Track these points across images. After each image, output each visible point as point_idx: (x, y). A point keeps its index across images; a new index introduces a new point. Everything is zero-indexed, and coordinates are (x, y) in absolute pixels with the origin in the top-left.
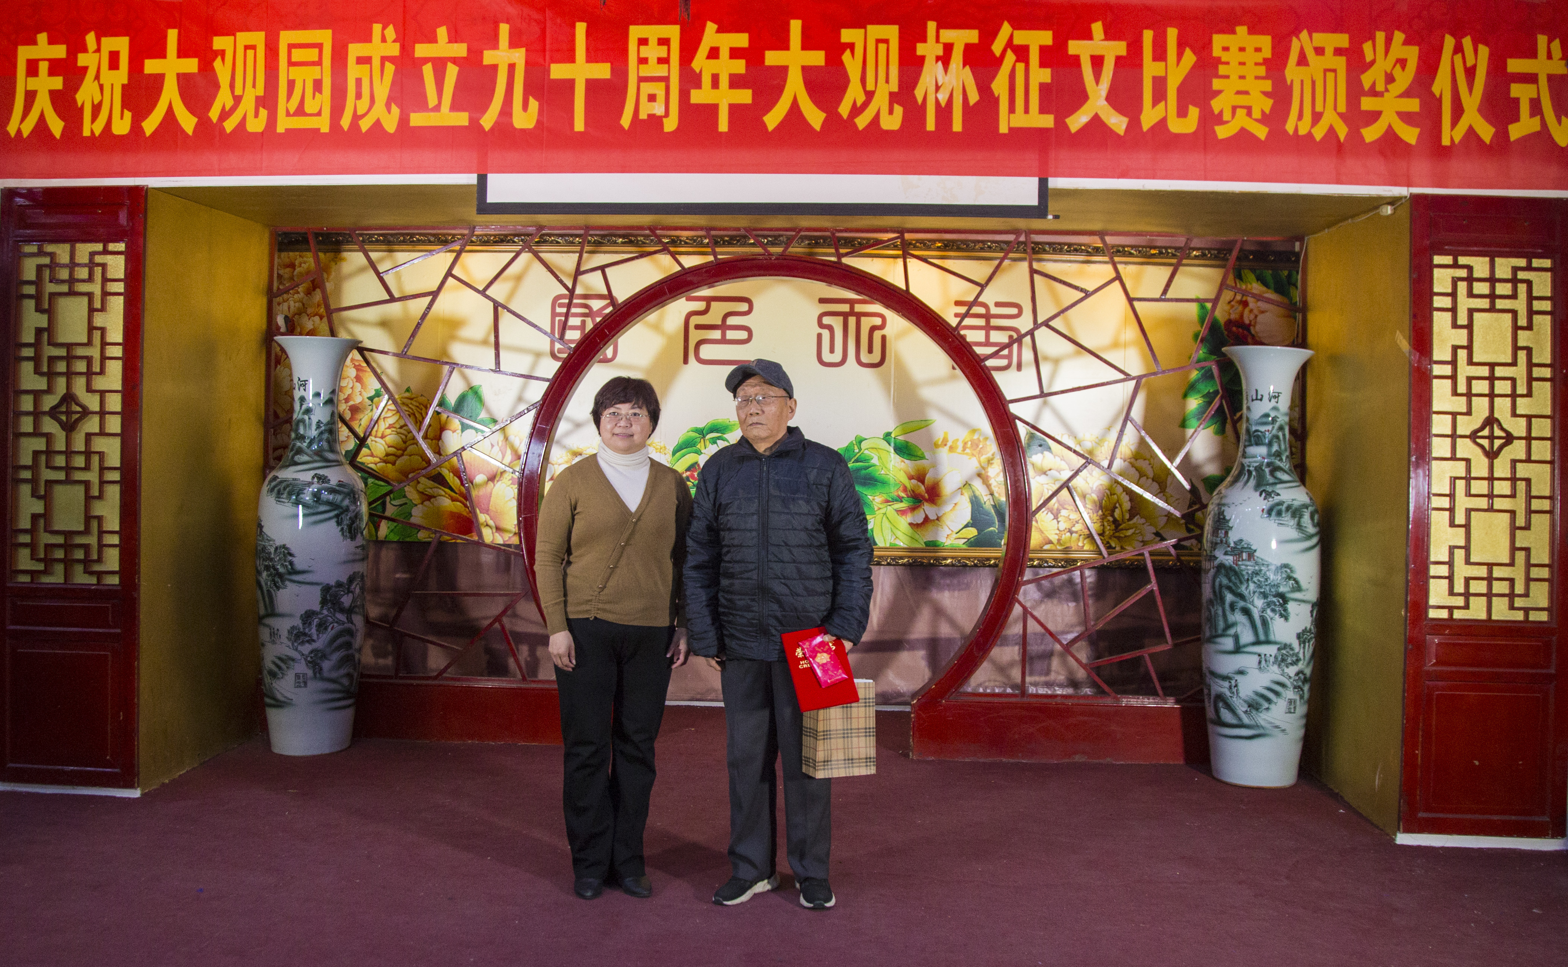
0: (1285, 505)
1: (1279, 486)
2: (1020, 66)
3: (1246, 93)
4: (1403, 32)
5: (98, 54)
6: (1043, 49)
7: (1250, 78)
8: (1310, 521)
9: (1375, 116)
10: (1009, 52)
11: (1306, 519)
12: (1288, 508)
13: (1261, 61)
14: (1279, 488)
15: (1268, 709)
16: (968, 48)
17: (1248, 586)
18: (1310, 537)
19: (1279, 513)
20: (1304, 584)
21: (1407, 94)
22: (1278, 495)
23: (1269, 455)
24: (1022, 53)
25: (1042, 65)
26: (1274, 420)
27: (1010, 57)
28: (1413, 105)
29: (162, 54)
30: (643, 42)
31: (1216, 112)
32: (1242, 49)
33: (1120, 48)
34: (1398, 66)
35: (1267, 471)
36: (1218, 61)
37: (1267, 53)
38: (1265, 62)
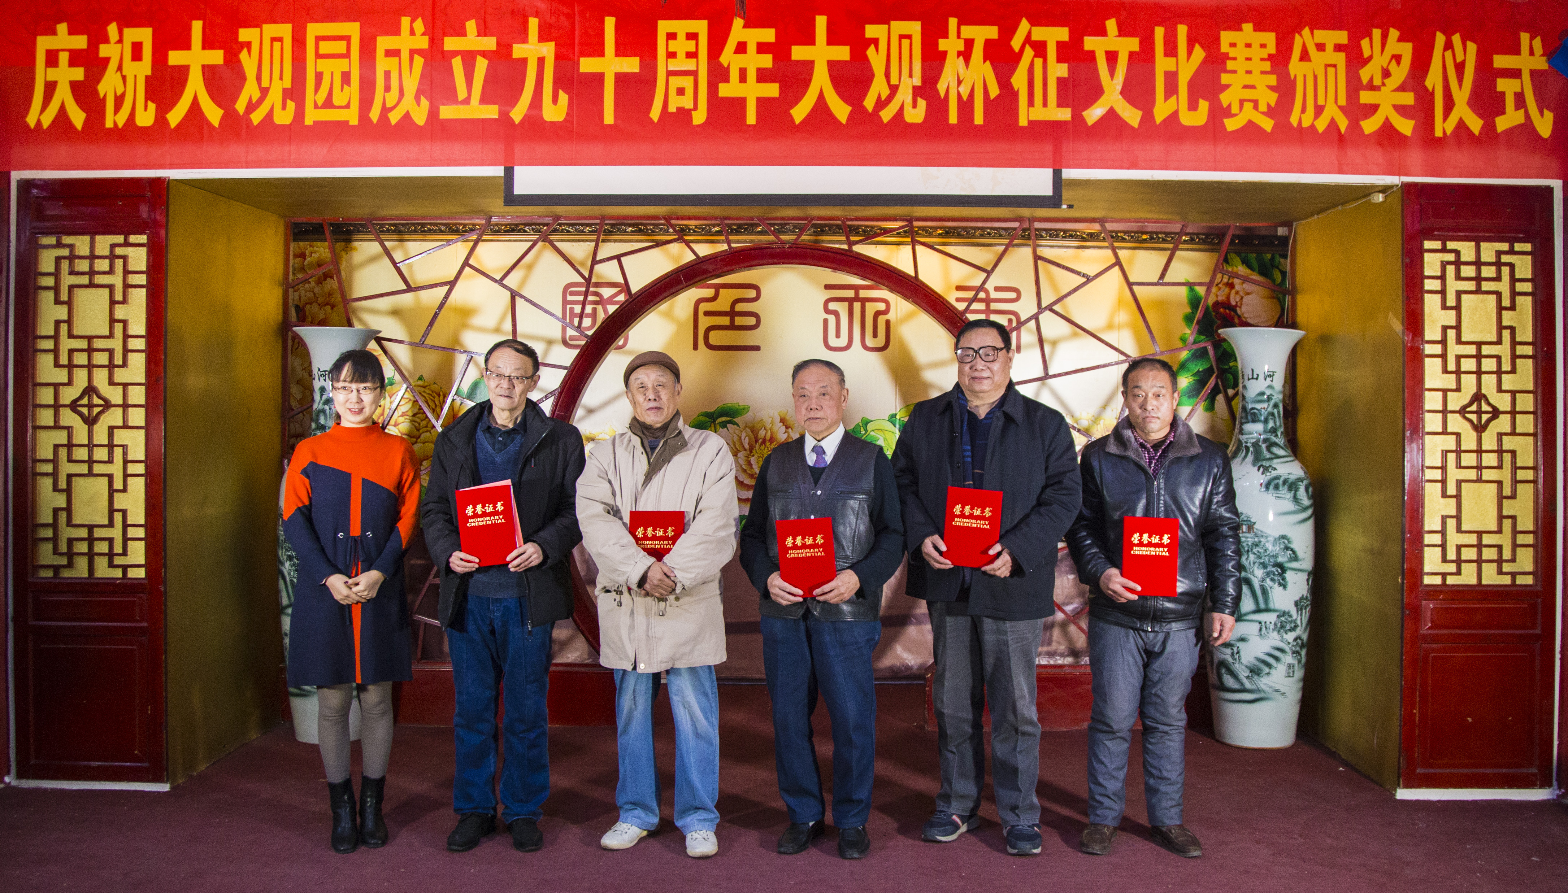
0: (1282, 479)
1: (1275, 461)
2: (1038, 61)
3: (1253, 87)
4: (1398, 29)
5: (120, 45)
6: (1060, 45)
7: (1256, 72)
8: (1305, 494)
9: (1373, 108)
10: (1028, 48)
11: (1302, 493)
12: (1285, 482)
13: (1266, 56)
14: (1275, 463)
15: (1268, 674)
16: (988, 43)
17: (1248, 557)
18: (1305, 509)
19: (1277, 487)
20: (1300, 554)
21: (1402, 88)
22: (1275, 469)
23: (1265, 432)
24: (1040, 49)
25: (1060, 60)
26: (1269, 398)
27: (1029, 52)
28: (1408, 99)
29: (187, 46)
30: (672, 36)
31: (1225, 105)
32: (1248, 45)
33: (1133, 44)
34: (1394, 61)
35: (1264, 446)
36: (1226, 57)
37: (1272, 49)
38: (1270, 57)
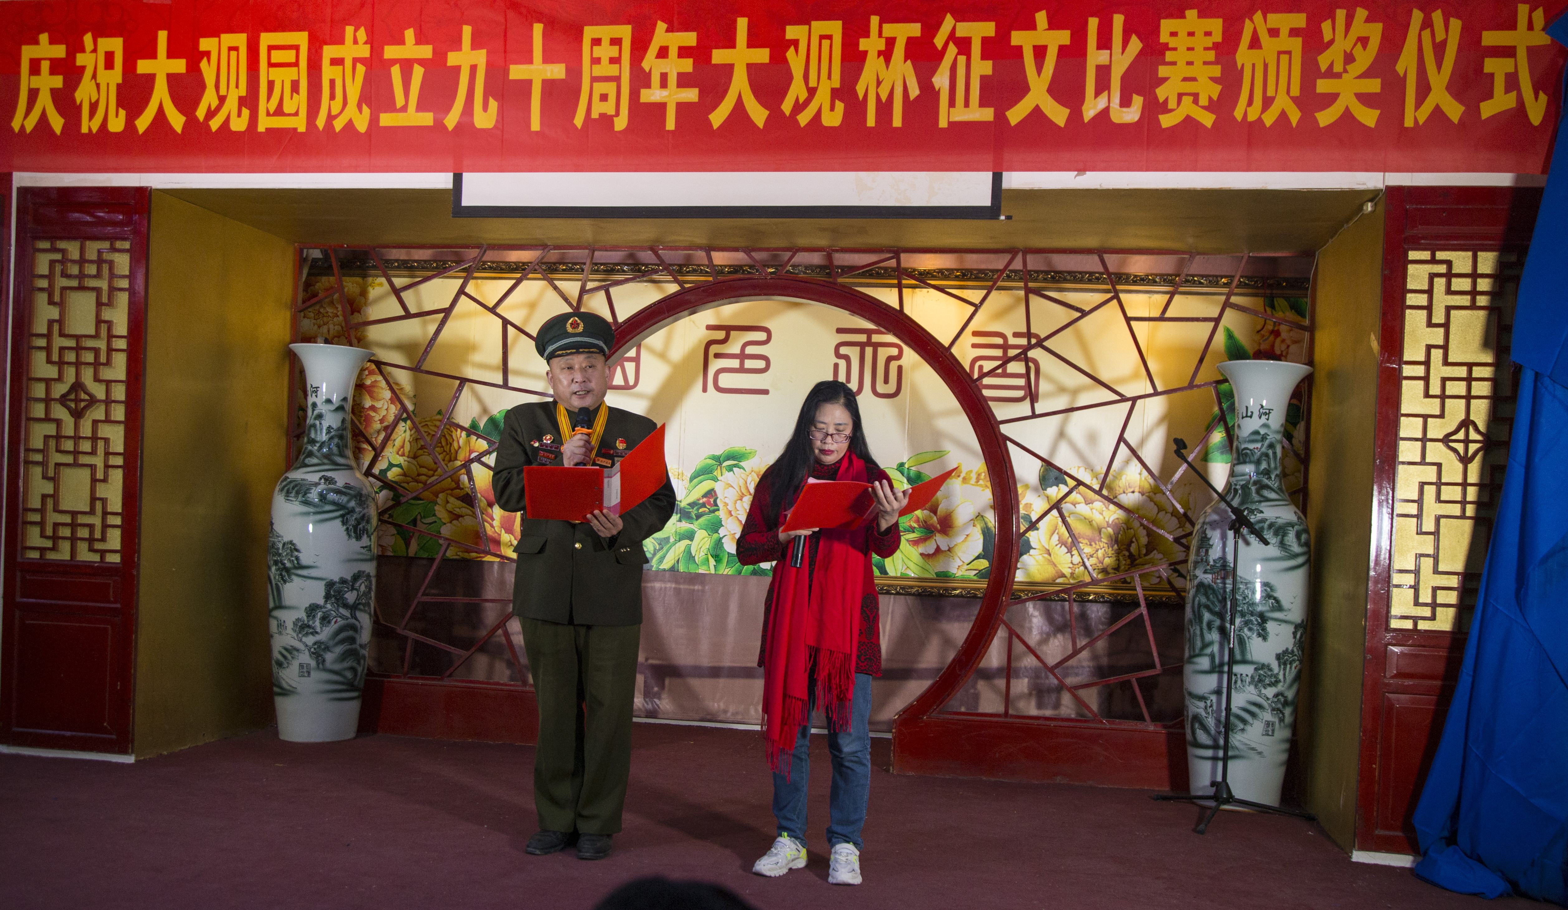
0: (1267, 523)
1: (1263, 504)
2: (962, 59)
3: (1194, 79)
4: (1367, 8)
6: (985, 41)
7: (1198, 63)
8: (1295, 540)
9: (1331, 99)
10: (951, 44)
11: (1291, 538)
12: (1271, 526)
13: (1211, 45)
14: (1263, 506)
15: (1243, 730)
16: (910, 41)
18: (1295, 556)
20: (1285, 603)
21: (1366, 75)
22: (1262, 512)
23: (1257, 473)
24: (964, 46)
25: (984, 57)
27: (952, 50)
28: (1374, 86)
30: (597, 42)
31: (1161, 100)
32: (1191, 34)
33: (1064, 37)
34: (1359, 44)
35: (1253, 488)
36: (1166, 47)
37: (1218, 37)
38: (1216, 46)
